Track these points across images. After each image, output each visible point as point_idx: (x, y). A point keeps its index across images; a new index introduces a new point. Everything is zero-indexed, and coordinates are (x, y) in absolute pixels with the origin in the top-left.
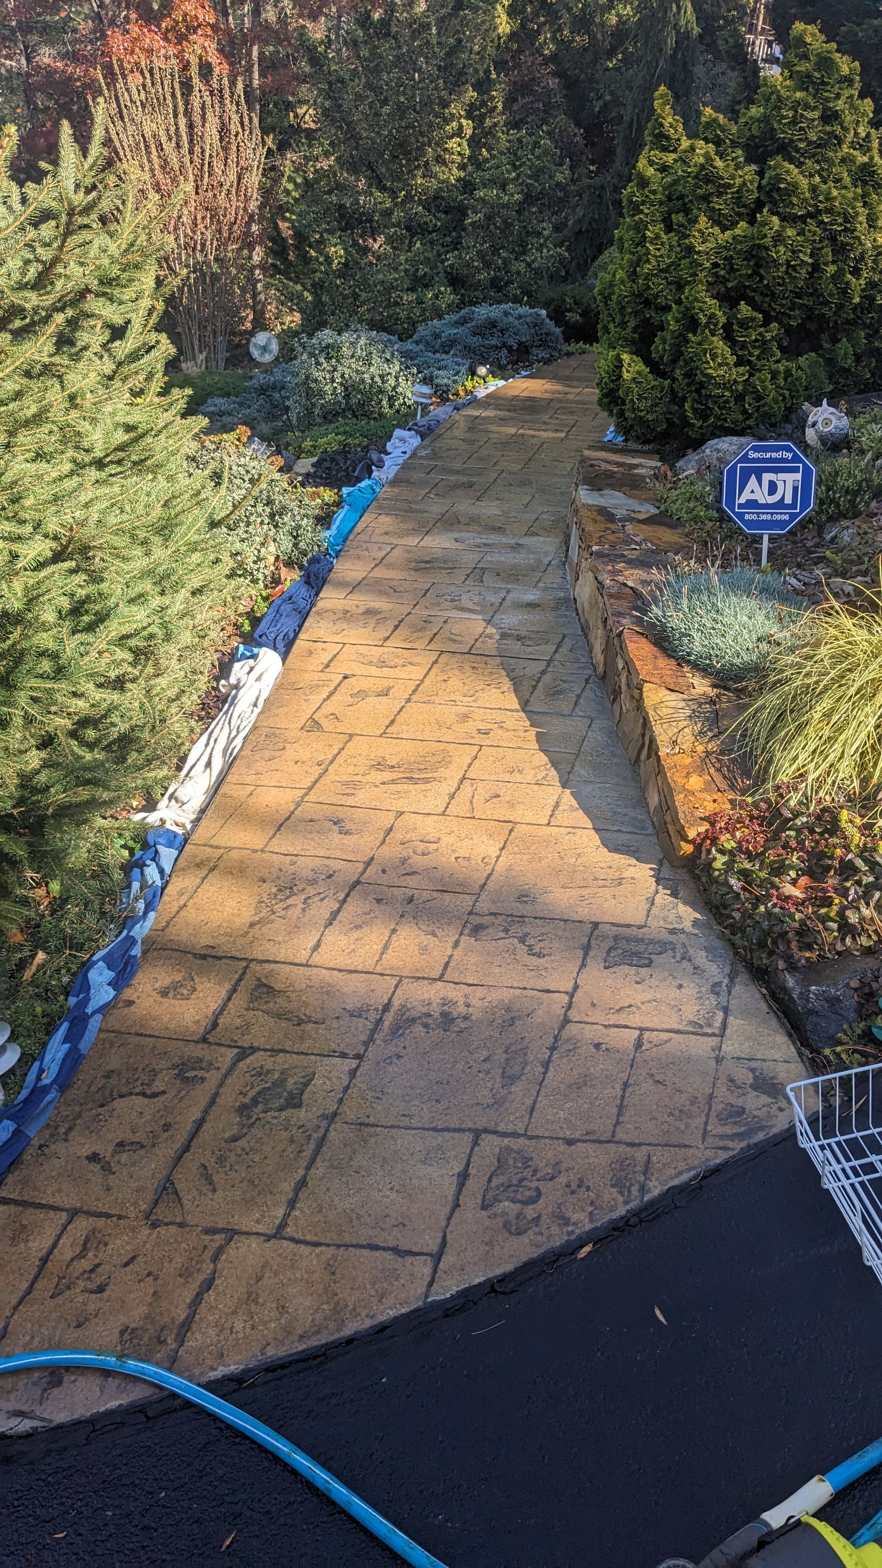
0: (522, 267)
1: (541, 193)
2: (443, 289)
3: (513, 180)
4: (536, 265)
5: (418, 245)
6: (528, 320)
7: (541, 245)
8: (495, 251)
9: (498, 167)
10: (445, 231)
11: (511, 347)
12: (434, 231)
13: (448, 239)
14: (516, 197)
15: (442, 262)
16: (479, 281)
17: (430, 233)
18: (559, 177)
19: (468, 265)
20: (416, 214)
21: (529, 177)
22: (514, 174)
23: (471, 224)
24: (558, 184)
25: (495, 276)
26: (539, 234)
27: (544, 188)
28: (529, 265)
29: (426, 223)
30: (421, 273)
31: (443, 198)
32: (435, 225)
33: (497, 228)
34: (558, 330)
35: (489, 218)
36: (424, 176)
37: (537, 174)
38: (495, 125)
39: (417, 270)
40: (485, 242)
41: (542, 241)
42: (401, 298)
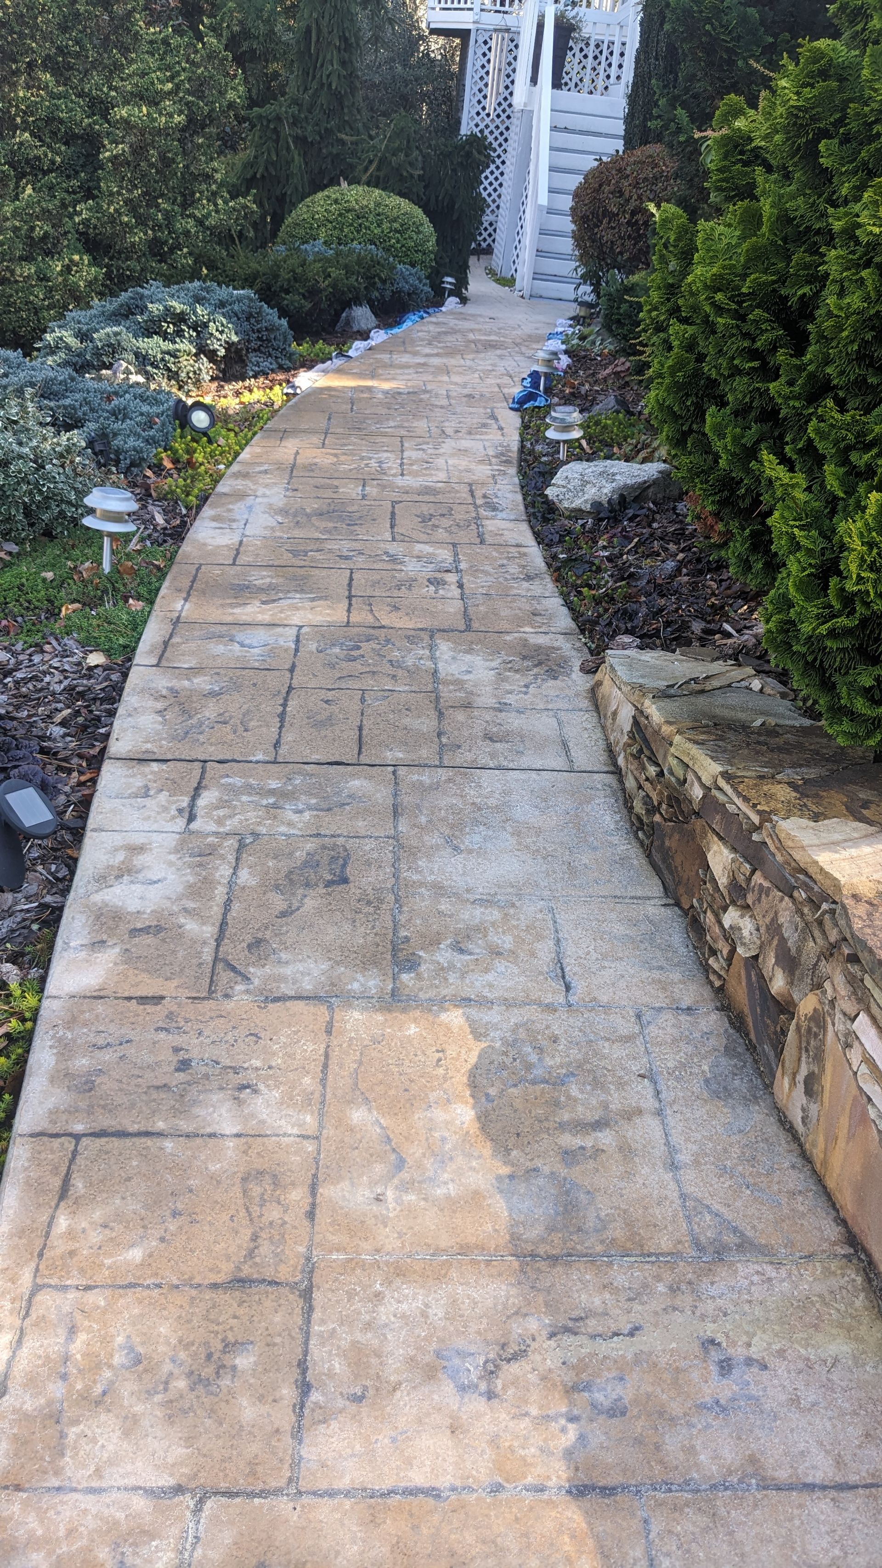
0: (190, 224)
1: (209, 116)
2: (76, 257)
3: (169, 93)
4: (211, 222)
5: (29, 190)
6: (236, 307)
7: (214, 194)
8: (151, 198)
9: (143, 74)
10: (68, 171)
11: (215, 351)
12: (50, 171)
13: (75, 183)
14: (177, 119)
15: (71, 217)
16: (133, 244)
17: (45, 173)
18: (231, 95)
19: (112, 220)
20: (21, 144)
21: (188, 92)
22: (170, 85)
23: (109, 160)
24: (231, 105)
25: (155, 238)
26: (208, 178)
27: (213, 110)
28: (200, 222)
29: (38, 158)
30: (38, 233)
31: (61, 121)
32: (53, 162)
33: (151, 165)
34: (284, 322)
35: (139, 151)
36: (28, 87)
37: (199, 88)
38: (130, 14)
39: (32, 229)
40: (135, 187)
41: (214, 187)
42: (13, 272)
